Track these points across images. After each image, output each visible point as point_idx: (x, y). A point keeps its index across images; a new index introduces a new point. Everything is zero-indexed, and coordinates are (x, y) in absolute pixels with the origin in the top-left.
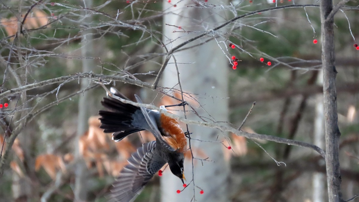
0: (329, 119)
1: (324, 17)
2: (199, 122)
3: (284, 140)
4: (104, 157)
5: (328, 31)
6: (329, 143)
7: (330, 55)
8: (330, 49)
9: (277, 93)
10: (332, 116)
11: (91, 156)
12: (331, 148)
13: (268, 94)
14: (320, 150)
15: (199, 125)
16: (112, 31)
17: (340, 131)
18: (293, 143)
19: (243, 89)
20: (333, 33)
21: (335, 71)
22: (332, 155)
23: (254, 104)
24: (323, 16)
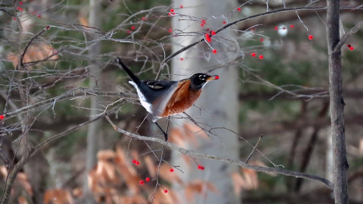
0: (337, 152)
1: (331, 49)
2: (206, 155)
3: (292, 173)
4: (113, 191)
5: (336, 62)
6: (337, 175)
7: (337, 87)
8: (338, 81)
9: (287, 125)
10: (340, 148)
11: (100, 190)
12: (339, 180)
13: (279, 127)
14: (328, 183)
15: (205, 158)
16: (113, 63)
17: (349, 163)
18: (301, 175)
19: (254, 122)
20: (340, 64)
21: (343, 103)
22: (341, 187)
23: (262, 136)
24: (331, 47)
